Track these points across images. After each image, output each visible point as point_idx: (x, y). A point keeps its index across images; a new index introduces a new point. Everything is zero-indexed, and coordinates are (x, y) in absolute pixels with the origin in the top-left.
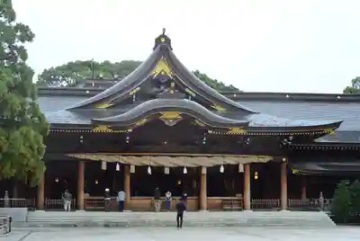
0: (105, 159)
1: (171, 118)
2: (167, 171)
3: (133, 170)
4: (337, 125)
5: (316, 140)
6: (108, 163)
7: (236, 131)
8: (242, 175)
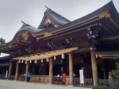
7: (47, 35)
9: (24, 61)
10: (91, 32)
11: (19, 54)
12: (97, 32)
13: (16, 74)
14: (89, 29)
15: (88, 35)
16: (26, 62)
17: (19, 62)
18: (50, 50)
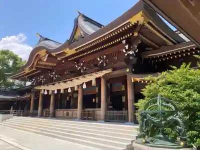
9: (48, 91)
10: (127, 47)
11: (43, 81)
12: (136, 46)
13: (40, 108)
14: (124, 42)
15: (124, 51)
16: (50, 93)
17: (42, 92)
18: (78, 74)
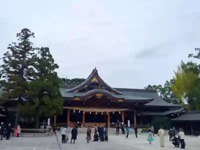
0: (75, 109)
1: (99, 96)
2: (96, 114)
3: (84, 113)
4: (152, 100)
5: (146, 104)
6: (76, 110)
7: (120, 101)
8: (120, 115)
